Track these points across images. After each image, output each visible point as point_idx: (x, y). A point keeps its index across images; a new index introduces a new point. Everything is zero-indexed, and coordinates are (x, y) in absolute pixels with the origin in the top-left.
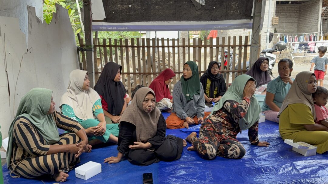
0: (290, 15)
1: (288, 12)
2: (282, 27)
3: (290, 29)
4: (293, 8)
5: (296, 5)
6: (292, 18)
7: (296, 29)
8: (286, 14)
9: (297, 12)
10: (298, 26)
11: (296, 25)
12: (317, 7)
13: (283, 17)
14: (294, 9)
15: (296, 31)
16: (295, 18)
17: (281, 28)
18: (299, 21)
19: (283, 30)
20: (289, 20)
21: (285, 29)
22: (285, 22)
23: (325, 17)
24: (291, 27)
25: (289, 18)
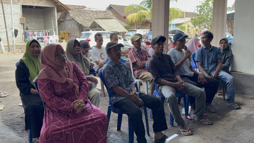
0: (37, 17)
1: (35, 14)
2: (33, 25)
3: (39, 27)
4: (38, 12)
5: (41, 9)
6: (39, 19)
7: (43, 27)
8: (34, 16)
9: (42, 15)
10: (44, 25)
11: (43, 24)
12: (54, 12)
13: (32, 18)
14: (40, 12)
15: (43, 29)
16: (41, 19)
17: (31, 26)
18: (45, 21)
19: (33, 28)
20: (37, 20)
21: (35, 27)
22: (34, 22)
23: (62, 19)
24: (39, 25)
25: (37, 19)
